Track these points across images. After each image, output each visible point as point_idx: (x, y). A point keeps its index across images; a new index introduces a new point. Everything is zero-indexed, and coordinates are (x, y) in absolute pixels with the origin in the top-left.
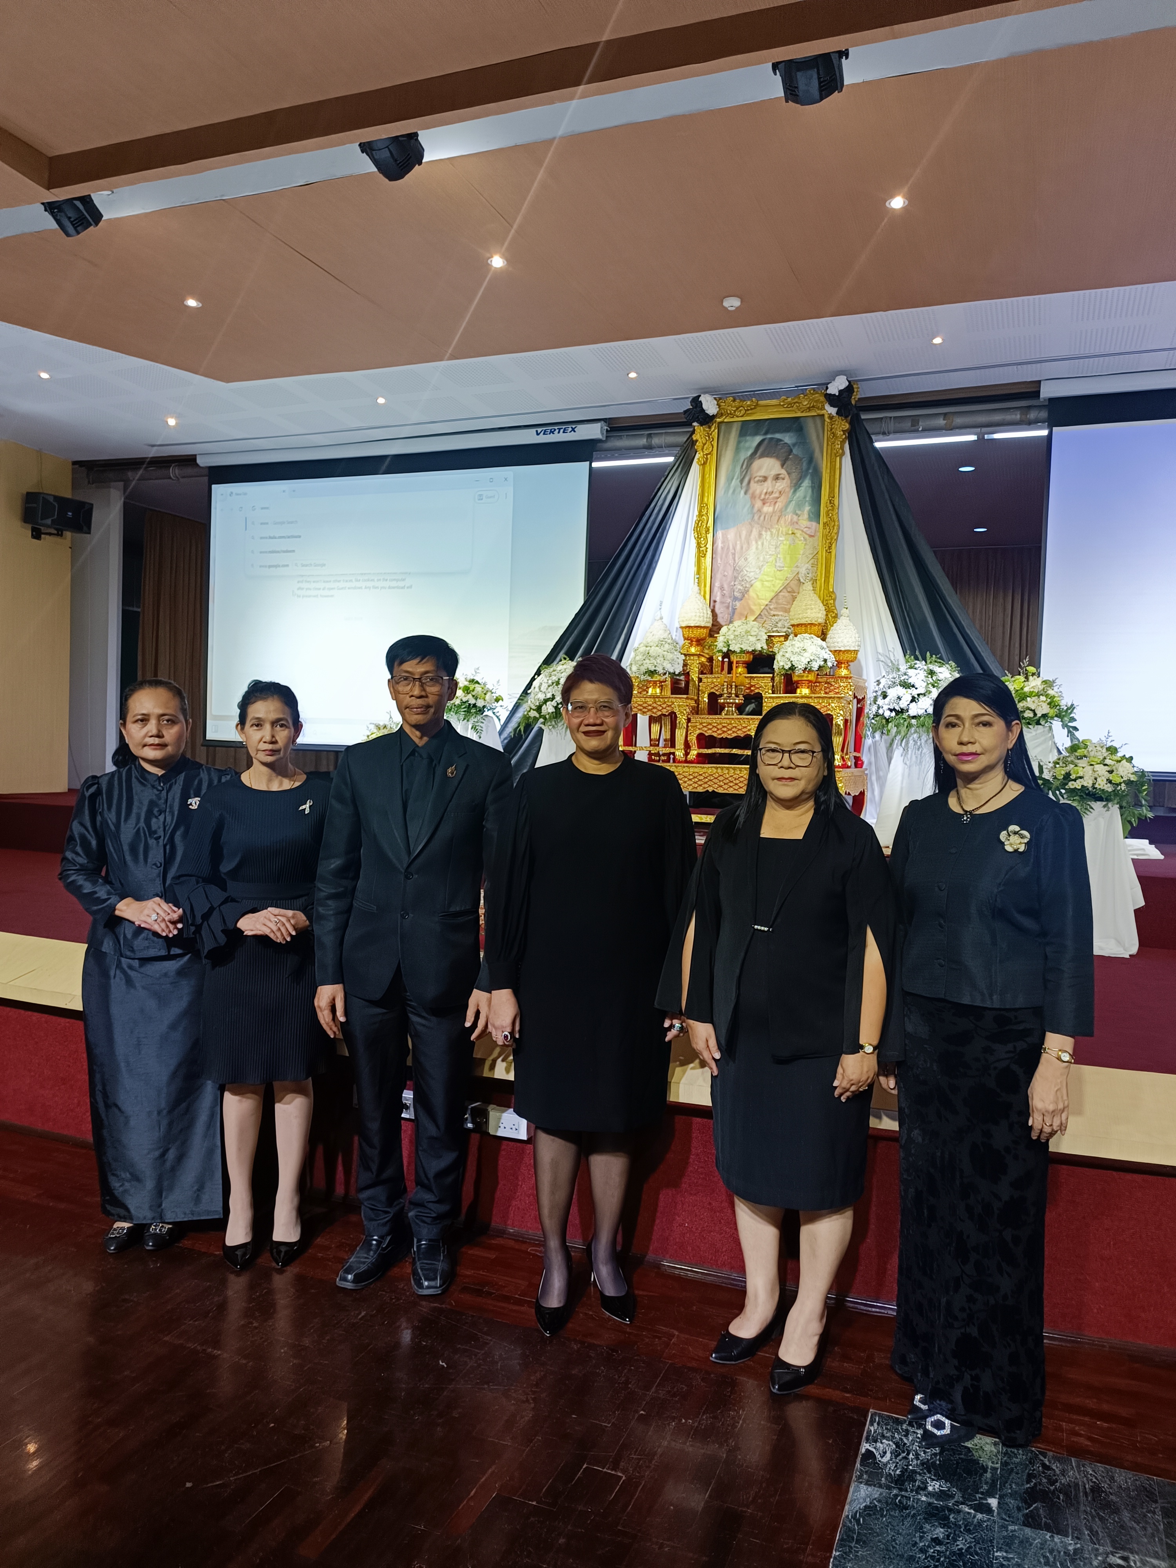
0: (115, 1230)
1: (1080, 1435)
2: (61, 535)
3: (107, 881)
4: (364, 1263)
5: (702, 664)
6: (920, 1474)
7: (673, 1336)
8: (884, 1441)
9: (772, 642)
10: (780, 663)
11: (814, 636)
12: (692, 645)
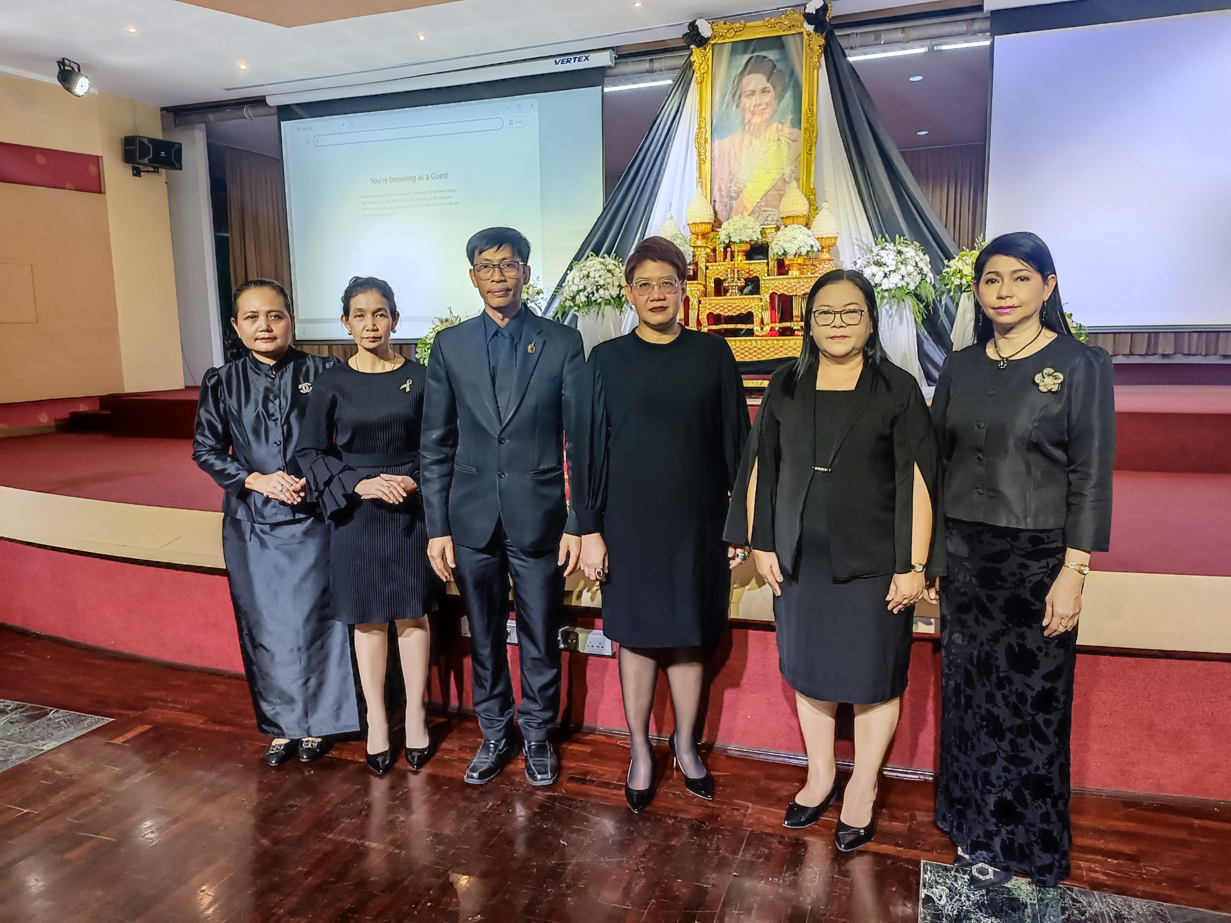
0: (274, 747)
1: (1097, 872)
2: (158, 172)
3: (235, 458)
4: (486, 762)
5: (707, 254)
6: (974, 913)
7: (748, 807)
8: (938, 886)
9: (765, 233)
10: (775, 250)
11: (802, 227)
12: (698, 239)
